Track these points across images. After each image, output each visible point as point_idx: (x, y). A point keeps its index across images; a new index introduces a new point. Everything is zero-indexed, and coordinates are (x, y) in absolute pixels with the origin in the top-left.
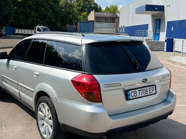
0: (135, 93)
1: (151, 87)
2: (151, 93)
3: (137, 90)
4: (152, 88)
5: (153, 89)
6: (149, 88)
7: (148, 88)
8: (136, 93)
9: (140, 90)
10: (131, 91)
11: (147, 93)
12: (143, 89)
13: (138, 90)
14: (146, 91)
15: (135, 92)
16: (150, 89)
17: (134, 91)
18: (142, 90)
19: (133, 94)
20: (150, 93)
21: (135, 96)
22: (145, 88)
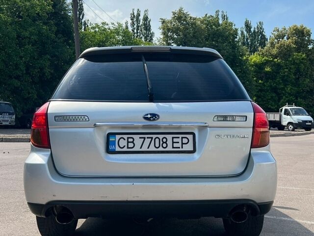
0: (128, 142)
1: (181, 136)
2: (179, 148)
3: (136, 137)
4: (182, 138)
5: (185, 141)
6: (173, 138)
7: (169, 137)
8: (133, 142)
9: (144, 138)
10: (118, 137)
11: (165, 145)
12: (154, 136)
13: (140, 138)
14: (163, 143)
15: (130, 140)
16: (175, 140)
17: (128, 138)
18: (152, 138)
19: (123, 143)
20: (173, 147)
21: (128, 148)
22: (161, 137)
